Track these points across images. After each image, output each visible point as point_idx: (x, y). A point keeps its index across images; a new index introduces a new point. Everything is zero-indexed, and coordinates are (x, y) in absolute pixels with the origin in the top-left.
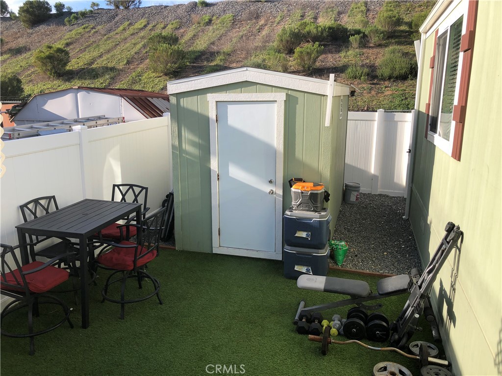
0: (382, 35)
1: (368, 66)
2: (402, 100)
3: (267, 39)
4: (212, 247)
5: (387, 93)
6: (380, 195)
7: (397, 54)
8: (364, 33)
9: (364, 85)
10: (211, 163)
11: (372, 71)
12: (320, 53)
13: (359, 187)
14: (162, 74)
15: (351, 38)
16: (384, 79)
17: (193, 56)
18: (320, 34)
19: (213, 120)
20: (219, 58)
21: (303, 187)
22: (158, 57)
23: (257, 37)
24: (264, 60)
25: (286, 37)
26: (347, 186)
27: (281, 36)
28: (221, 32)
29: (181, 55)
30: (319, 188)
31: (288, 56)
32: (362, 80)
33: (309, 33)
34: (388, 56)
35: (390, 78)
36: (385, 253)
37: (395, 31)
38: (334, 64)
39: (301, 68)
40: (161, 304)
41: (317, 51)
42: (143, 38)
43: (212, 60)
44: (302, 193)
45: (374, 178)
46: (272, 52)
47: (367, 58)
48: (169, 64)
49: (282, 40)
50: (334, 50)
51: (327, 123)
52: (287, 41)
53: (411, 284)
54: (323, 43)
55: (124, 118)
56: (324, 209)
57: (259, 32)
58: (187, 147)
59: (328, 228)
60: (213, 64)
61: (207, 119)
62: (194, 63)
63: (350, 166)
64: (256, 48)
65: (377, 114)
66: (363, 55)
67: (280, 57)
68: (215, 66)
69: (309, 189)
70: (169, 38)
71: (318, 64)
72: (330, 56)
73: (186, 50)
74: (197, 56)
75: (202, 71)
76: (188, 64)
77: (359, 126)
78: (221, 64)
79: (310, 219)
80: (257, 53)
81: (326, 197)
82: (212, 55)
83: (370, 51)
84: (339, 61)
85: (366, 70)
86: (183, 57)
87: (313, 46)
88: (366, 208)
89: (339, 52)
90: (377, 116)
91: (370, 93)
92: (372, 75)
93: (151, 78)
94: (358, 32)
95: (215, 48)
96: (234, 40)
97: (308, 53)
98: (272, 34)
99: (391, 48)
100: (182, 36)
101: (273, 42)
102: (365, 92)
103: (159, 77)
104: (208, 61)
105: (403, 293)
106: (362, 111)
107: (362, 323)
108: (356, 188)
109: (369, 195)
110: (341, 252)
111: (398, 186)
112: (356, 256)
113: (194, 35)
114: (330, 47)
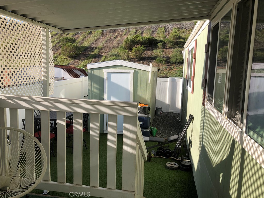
0: (172, 43)
1: (166, 57)
2: (181, 73)
3: (119, 42)
4: (103, 131)
5: (174, 70)
6: (170, 113)
7: (179, 52)
8: (164, 42)
9: (164, 66)
10: (104, 96)
11: (168, 60)
12: (144, 50)
13: (162, 109)
14: (68, 57)
15: (158, 44)
16: (173, 63)
17: (83, 49)
18: (144, 41)
19: (105, 79)
20: (96, 50)
21: (141, 105)
22: (66, 49)
23: (114, 41)
24: (118, 53)
25: (129, 42)
26: (157, 108)
27: (126, 42)
28: (97, 38)
29: (78, 48)
30: (146, 105)
31: (129, 51)
32: (163, 63)
33: (139, 40)
34: (175, 53)
35: (176, 63)
36: (172, 132)
37: (178, 42)
38: (151, 56)
39: (135, 57)
40: (87, 149)
41: (143, 50)
42: (57, 39)
43: (93, 51)
44: (140, 107)
45: (168, 105)
46: (122, 49)
47: (166, 53)
48: (72, 53)
49: (126, 44)
50: (150, 49)
51: (149, 81)
52: (129, 44)
53: (179, 137)
54: (145, 45)
55: (63, 78)
56: (148, 114)
57: (115, 39)
58: (94, 90)
59: (150, 121)
60: (93, 53)
61: (103, 79)
62: (83, 52)
63: (158, 100)
64: (114, 47)
65: (168, 79)
66: (164, 52)
67: (126, 52)
68: (94, 54)
69: (143, 106)
70: (71, 40)
71: (143, 55)
72: (148, 52)
73: (79, 46)
74: (85, 49)
75: (88, 56)
76: (81, 53)
77: (161, 84)
78: (97, 53)
79: (143, 117)
80: (115, 49)
81: (149, 109)
82: (93, 49)
83: (167, 50)
84: (153, 54)
85: (165, 59)
86: (79, 49)
87: (141, 47)
88: (165, 117)
89: (153, 50)
90: (169, 79)
91: (167, 69)
92: (168, 61)
93: (62, 59)
94: (161, 41)
95: (94, 45)
96: (103, 42)
97: (139, 50)
98: (121, 40)
99: (176, 49)
100: (77, 38)
101: (122, 44)
102: (164, 69)
103: (66, 59)
104: (91, 52)
105: (176, 140)
106: (163, 77)
107: (162, 151)
108: (161, 109)
109: (166, 113)
110: (155, 131)
111: (178, 109)
112: (160, 133)
113: (83, 39)
114: (149, 48)
